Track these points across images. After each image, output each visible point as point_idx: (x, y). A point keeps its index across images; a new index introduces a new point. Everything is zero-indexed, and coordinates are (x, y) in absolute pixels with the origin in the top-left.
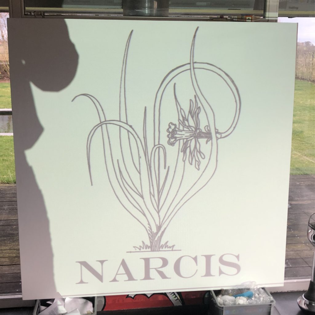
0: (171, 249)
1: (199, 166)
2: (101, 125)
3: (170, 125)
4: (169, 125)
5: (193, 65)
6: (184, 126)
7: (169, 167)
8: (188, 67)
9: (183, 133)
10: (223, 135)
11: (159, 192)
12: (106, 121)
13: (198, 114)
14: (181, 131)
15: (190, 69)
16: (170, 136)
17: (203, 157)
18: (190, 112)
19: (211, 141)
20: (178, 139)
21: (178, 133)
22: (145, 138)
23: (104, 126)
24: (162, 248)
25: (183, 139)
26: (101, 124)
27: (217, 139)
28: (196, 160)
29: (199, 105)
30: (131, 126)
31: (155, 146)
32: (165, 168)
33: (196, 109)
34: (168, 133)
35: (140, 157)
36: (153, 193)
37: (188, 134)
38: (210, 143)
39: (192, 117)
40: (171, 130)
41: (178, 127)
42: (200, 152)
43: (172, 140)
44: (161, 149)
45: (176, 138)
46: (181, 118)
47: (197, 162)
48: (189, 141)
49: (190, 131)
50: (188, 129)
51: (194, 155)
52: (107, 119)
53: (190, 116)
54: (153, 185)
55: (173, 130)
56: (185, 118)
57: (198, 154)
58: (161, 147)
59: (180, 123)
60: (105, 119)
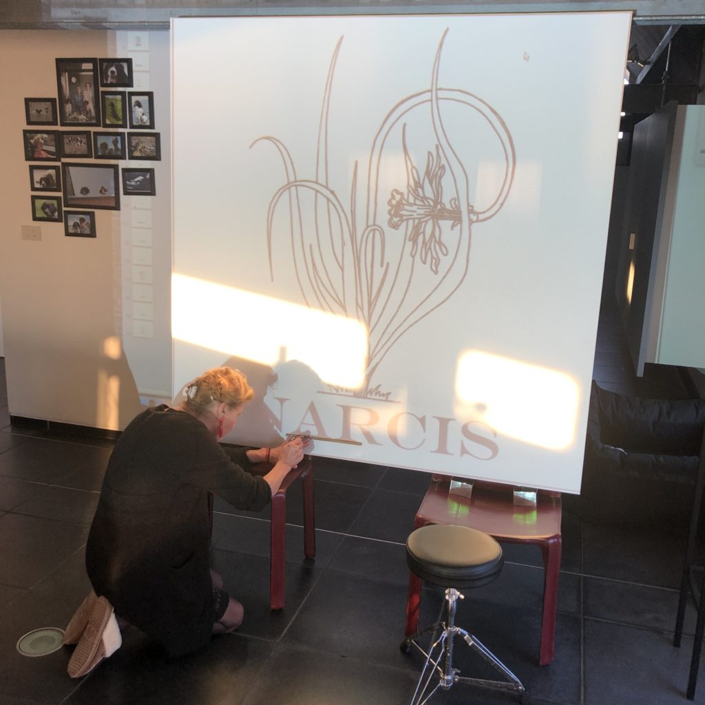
0: (384, 398)
1: (437, 267)
2: (289, 188)
3: (394, 193)
4: (392, 195)
5: (436, 93)
6: (417, 196)
7: (388, 264)
8: (427, 96)
9: (414, 208)
10: (481, 217)
11: (370, 304)
12: (296, 181)
13: (441, 177)
14: (411, 205)
15: (431, 100)
16: (392, 212)
17: (445, 252)
18: (427, 173)
19: (459, 225)
20: (404, 218)
21: (406, 207)
22: (353, 213)
23: (293, 189)
24: (371, 395)
25: (414, 219)
26: (288, 186)
27: (471, 222)
28: (432, 257)
29: (444, 162)
30: (332, 192)
31: (368, 227)
32: (382, 266)
33: (437, 169)
34: (390, 208)
35: (344, 244)
36: (360, 304)
37: (422, 212)
38: (457, 228)
39: (431, 183)
40: (394, 202)
41: (406, 197)
42: (440, 243)
43: (396, 220)
44: (377, 235)
45: (402, 216)
46: (412, 183)
47: (434, 261)
48: (423, 224)
49: (425, 205)
50: (423, 201)
51: (430, 248)
52: (298, 179)
53: (427, 181)
54: (361, 292)
55: (397, 202)
56: (419, 183)
57: (437, 246)
58: (378, 230)
59: (409, 192)
60: (295, 177)
